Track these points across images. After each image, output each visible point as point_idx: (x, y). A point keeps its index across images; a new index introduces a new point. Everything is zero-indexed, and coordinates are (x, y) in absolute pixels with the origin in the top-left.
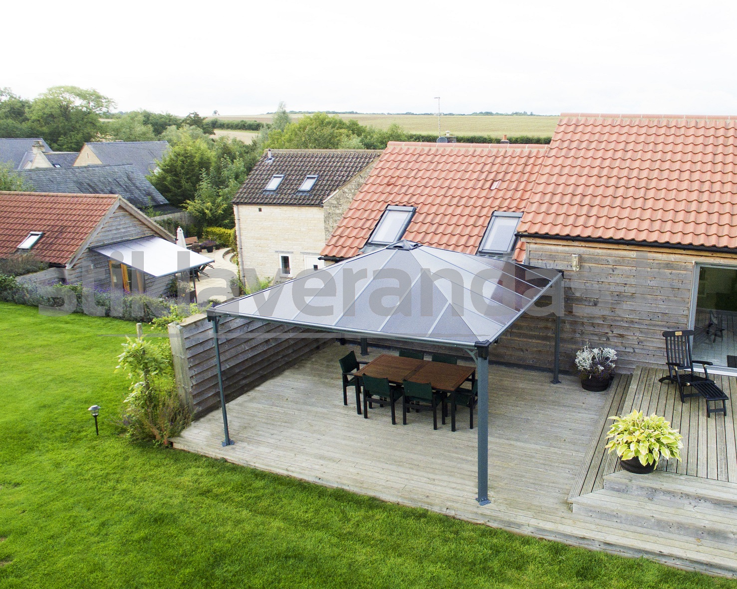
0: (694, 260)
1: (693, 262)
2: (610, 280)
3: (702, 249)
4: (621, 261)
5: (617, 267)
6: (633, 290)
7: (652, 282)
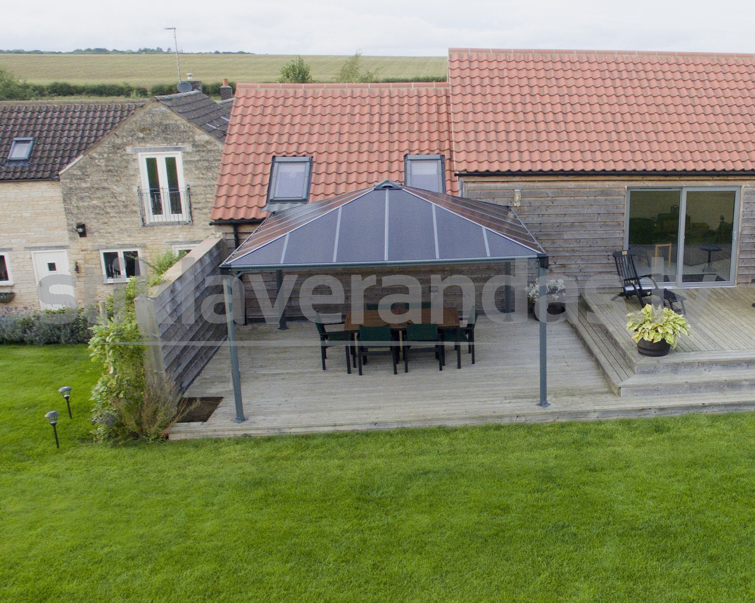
0: (626, 185)
1: (626, 187)
2: (550, 211)
3: (634, 173)
4: (560, 192)
5: (556, 198)
6: (571, 220)
7: (590, 210)
